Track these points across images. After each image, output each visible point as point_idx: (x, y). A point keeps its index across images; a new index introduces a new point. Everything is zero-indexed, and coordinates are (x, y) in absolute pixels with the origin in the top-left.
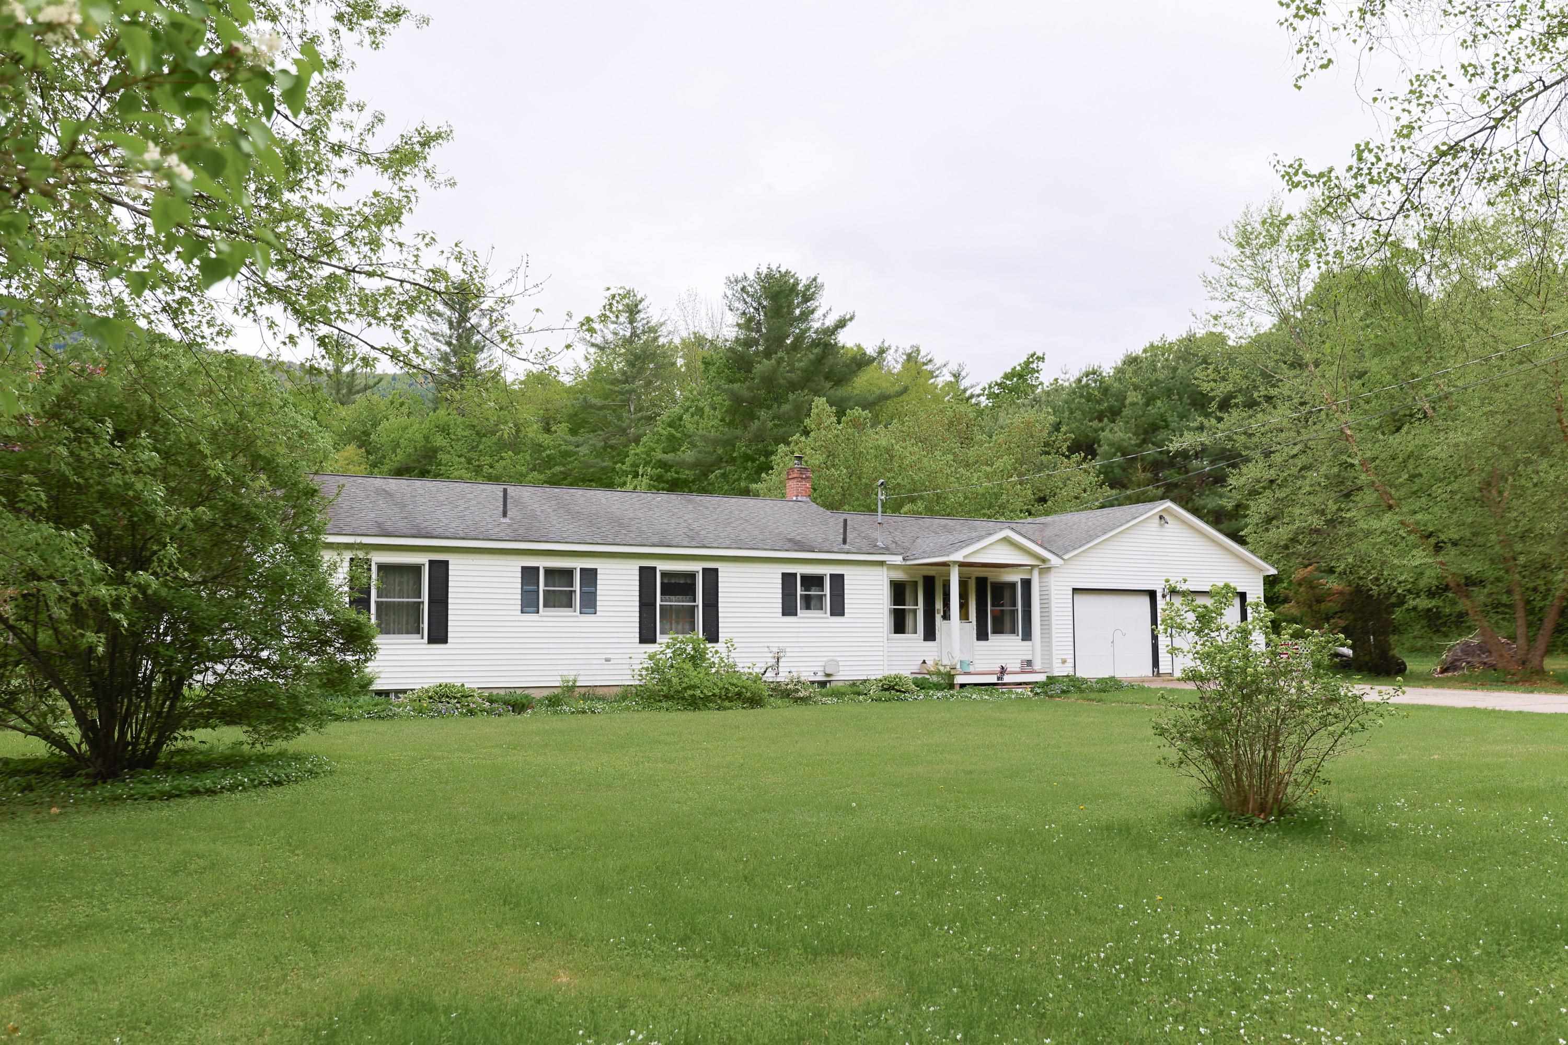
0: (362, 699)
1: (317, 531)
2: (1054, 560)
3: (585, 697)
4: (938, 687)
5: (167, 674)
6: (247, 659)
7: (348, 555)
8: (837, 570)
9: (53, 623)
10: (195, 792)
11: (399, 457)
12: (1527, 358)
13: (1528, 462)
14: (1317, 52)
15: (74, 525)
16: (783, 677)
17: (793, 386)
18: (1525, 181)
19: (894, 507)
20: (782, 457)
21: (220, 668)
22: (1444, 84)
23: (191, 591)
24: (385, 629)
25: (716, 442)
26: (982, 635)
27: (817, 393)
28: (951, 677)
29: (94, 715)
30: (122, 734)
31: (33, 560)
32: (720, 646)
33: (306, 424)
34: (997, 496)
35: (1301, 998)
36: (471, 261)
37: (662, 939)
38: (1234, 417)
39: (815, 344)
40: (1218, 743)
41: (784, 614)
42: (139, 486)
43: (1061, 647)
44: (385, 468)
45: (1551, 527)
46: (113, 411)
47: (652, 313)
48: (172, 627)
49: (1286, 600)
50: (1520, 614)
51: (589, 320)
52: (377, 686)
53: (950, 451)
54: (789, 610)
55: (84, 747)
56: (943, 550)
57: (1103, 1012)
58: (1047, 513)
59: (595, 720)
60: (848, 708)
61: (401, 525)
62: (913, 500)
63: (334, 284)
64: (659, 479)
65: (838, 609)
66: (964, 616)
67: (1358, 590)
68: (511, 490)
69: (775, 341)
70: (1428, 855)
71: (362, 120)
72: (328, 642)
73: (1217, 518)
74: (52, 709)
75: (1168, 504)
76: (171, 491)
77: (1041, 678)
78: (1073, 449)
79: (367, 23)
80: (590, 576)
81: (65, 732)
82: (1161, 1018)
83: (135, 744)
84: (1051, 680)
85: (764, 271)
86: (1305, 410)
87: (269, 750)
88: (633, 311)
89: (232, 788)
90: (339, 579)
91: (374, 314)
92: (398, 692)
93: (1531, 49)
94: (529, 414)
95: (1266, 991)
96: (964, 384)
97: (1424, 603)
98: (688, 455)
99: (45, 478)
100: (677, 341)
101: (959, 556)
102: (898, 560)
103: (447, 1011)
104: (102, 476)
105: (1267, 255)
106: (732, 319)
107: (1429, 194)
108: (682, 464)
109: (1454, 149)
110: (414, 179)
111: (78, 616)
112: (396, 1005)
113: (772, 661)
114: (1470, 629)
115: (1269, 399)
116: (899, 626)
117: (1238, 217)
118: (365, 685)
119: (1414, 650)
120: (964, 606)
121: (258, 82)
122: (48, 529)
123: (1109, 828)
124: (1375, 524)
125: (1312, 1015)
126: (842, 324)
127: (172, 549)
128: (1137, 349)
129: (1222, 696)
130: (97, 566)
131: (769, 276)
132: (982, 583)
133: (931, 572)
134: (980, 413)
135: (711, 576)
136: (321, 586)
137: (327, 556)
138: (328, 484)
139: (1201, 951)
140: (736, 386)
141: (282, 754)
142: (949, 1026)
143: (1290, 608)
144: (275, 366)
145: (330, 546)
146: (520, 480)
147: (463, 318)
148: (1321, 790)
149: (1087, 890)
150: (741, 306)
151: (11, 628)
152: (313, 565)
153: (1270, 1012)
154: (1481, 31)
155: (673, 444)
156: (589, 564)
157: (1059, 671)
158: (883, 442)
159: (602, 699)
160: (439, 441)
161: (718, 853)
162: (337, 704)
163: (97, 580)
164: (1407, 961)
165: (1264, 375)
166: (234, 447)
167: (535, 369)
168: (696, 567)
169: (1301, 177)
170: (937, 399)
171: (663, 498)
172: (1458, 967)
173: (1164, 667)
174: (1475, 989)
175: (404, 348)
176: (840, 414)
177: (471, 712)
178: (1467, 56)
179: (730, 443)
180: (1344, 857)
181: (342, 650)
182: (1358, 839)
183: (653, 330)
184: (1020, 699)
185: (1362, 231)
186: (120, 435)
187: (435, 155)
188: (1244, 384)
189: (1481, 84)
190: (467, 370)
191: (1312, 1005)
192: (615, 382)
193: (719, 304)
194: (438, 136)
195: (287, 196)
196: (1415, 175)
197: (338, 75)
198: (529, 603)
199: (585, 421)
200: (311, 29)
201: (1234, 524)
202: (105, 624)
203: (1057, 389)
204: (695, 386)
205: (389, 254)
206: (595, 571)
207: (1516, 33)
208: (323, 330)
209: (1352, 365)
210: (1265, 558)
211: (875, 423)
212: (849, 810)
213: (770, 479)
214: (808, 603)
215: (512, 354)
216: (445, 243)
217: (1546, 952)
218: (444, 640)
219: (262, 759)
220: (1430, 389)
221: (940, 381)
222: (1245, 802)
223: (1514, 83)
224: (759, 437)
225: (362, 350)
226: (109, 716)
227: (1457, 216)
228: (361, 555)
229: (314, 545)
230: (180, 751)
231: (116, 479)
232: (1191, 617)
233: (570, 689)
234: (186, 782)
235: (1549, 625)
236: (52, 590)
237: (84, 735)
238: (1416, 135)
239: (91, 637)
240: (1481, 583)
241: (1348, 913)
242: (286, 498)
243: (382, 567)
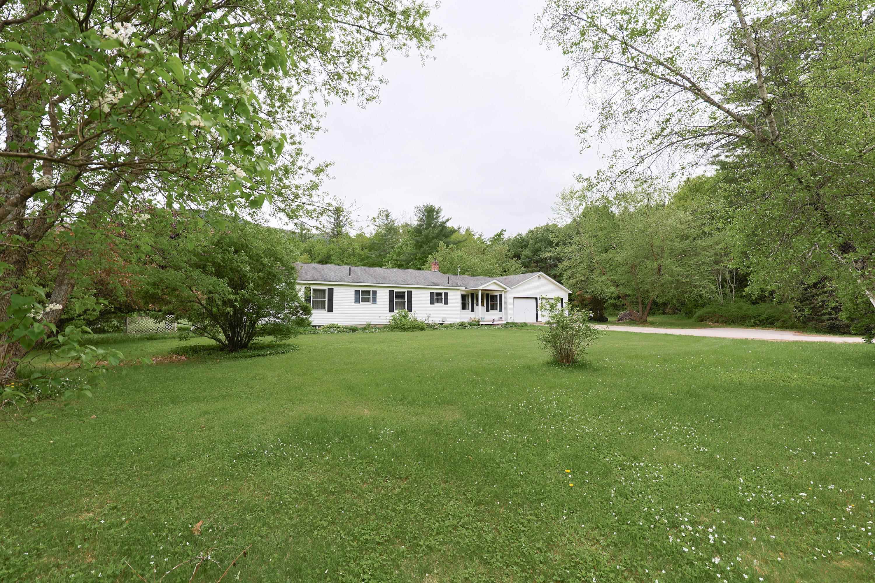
0: (308, 328)
1: (294, 279)
2: (508, 289)
3: (373, 328)
4: (475, 325)
5: (251, 321)
6: (274, 317)
7: (304, 287)
8: (446, 291)
9: (217, 306)
10: (259, 355)
11: (320, 258)
12: (643, 232)
13: (644, 261)
14: (586, 143)
15: (223, 277)
16: (430, 322)
17: (433, 238)
18: (645, 181)
19: (463, 273)
20: (430, 259)
21: (266, 319)
22: (623, 153)
23: (257, 297)
24: (314, 308)
25: (411, 254)
26: (488, 310)
27: (441, 240)
28: (479, 322)
29: (229, 333)
30: (238, 338)
31: (211, 288)
32: (412, 313)
33: (292, 248)
34: (492, 270)
35: (580, 418)
36: (339, 201)
37: (395, 400)
38: (559, 248)
39: (440, 226)
40: (555, 342)
41: (431, 304)
42: (242, 266)
43: (510, 314)
44: (316, 261)
45: (650, 280)
46: (234, 244)
47: (393, 217)
48: (252, 307)
49: (574, 300)
50: (640, 305)
51: (374, 218)
52: (312, 324)
53: (479, 257)
54: (432, 303)
55: (226, 342)
56: (477, 286)
57: (523, 422)
58: (506, 275)
59: (377, 334)
60: (449, 331)
61: (320, 278)
62: (468, 271)
63: (299, 207)
64: (395, 264)
65: (446, 303)
66: (483, 305)
67: (595, 298)
68: (352, 268)
69: (429, 225)
70: (615, 375)
71: (308, 159)
72: (298, 312)
73: (555, 277)
74: (217, 331)
75: (541, 273)
76: (251, 268)
77: (505, 322)
78: (514, 256)
79: (309, 131)
80: (374, 293)
81: (221, 337)
82: (540, 424)
83: (241, 341)
84: (507, 323)
85: (425, 205)
86: (580, 246)
87: (281, 343)
88: (387, 216)
89: (270, 354)
90: (301, 294)
91: (311, 216)
92: (319, 326)
93: (647, 143)
94: (357, 246)
95: (570, 415)
96: (483, 238)
97: (613, 301)
98: (403, 257)
99: (214, 264)
100: (400, 225)
101: (481, 288)
102: (463, 288)
103: (331, 422)
104: (231, 263)
105: (570, 201)
106: (416, 218)
107: (618, 185)
108: (401, 260)
109: (625, 172)
110: (322, 176)
111: (224, 303)
112: (316, 420)
113: (427, 317)
114: (626, 309)
115: (570, 243)
116: (464, 307)
117: (562, 190)
118: (309, 324)
119: (610, 315)
120: (482, 302)
121: (267, 145)
122: (215, 278)
123: (524, 367)
124: (600, 280)
125: (583, 422)
126: (448, 220)
127: (252, 285)
128: (532, 229)
129: (556, 329)
130: (229, 289)
131: (427, 206)
132: (487, 295)
133: (473, 292)
134: (487, 246)
135: (410, 293)
136: (296, 295)
137: (298, 287)
138: (298, 266)
139: (551, 403)
140: (417, 238)
141: (285, 344)
142: (479, 426)
143: (575, 303)
144: (283, 231)
145: (298, 284)
146: (355, 264)
147: (338, 217)
148: (584, 355)
149: (518, 385)
150: (419, 215)
151: (205, 307)
152: (294, 289)
153: (571, 422)
154: (633, 137)
155: (399, 254)
156: (374, 289)
157: (510, 320)
158: (460, 254)
159: (378, 328)
160: (332, 253)
161: (411, 374)
162: (301, 329)
163: (229, 294)
164: (610, 406)
165: (569, 236)
166: (270, 255)
167: (359, 233)
168: (406, 290)
169: (581, 179)
170: (475, 242)
171: (396, 270)
172: (625, 408)
173: (540, 319)
174: (630, 415)
175: (320, 226)
176: (447, 246)
177: (340, 332)
178: (629, 145)
179: (415, 255)
180: (591, 375)
181: (302, 314)
182: (595, 370)
183: (393, 221)
184: (498, 328)
185: (598, 195)
186: (236, 251)
187: (329, 170)
188: (563, 238)
189: (634, 153)
190: (339, 233)
191: (583, 419)
192: (382, 236)
193: (413, 214)
194: (330, 164)
195: (285, 181)
196: (614, 179)
197: (301, 146)
198: (357, 300)
199: (374, 248)
200: (293, 133)
201: (559, 279)
202: (232, 306)
203: (510, 240)
204: (405, 238)
205: (315, 198)
206: (376, 291)
207: (643, 139)
208: (296, 221)
209: (594, 233)
210: (569, 288)
211: (457, 248)
212: (449, 361)
213: (427, 265)
214: (438, 301)
215: (351, 228)
216: (331, 196)
217: (650, 404)
218: (332, 311)
219: (279, 346)
220: (616, 240)
221: (476, 237)
222: (563, 359)
223: (643, 153)
224: (424, 253)
225: (308, 227)
226: (234, 333)
227: (626, 191)
228: (308, 286)
229: (294, 283)
230: (255, 343)
231: (235, 264)
232: (548, 306)
233: (369, 325)
234: (256, 352)
235: (648, 308)
236: (216, 297)
237: (227, 339)
238: (614, 167)
239: (228, 309)
240: (629, 296)
241: (593, 392)
242: (286, 270)
243: (314, 290)
